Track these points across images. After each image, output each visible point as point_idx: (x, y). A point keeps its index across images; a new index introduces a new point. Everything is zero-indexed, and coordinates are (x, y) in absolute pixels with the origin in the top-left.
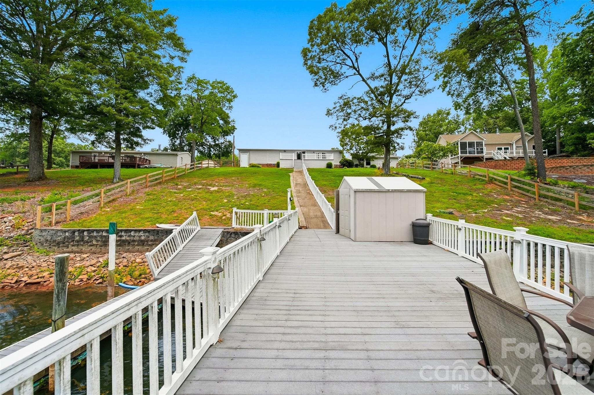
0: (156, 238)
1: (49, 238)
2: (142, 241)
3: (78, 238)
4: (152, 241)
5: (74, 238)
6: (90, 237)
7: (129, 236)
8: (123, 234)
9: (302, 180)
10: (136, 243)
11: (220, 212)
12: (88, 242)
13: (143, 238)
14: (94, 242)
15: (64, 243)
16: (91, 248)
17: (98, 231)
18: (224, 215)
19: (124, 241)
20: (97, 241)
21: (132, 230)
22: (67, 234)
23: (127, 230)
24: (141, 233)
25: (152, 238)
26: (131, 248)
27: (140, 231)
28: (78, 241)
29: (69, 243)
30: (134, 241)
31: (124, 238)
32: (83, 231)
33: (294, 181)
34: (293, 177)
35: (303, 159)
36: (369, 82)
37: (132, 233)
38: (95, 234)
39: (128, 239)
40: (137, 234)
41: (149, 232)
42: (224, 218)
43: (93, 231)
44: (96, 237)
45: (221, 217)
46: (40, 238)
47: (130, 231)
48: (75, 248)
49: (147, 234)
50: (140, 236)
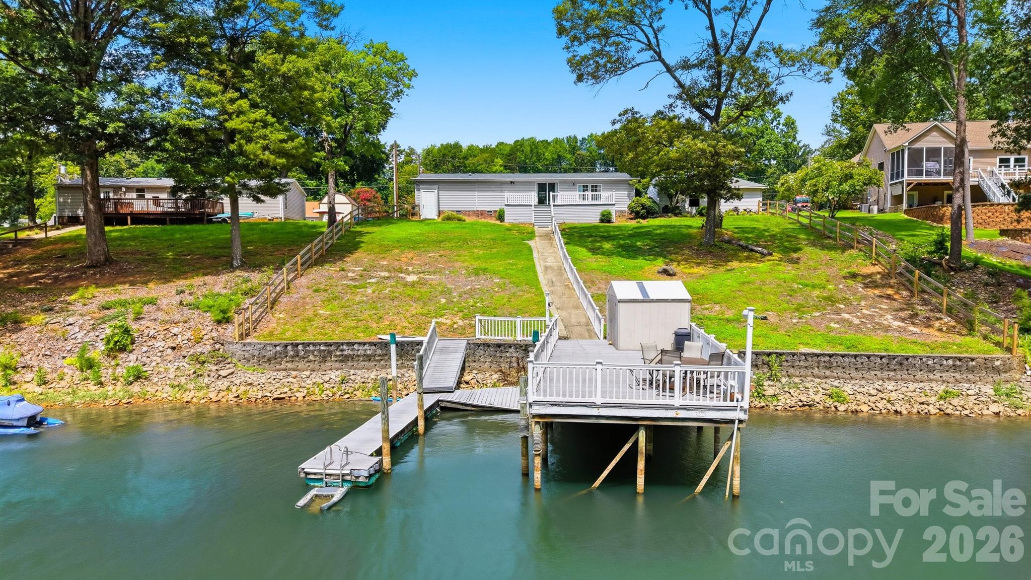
0: (384, 352)
1: (256, 353)
2: (368, 356)
3: (291, 353)
4: (380, 355)
5: (287, 352)
6: (306, 352)
7: (352, 350)
8: (345, 347)
9: (555, 258)
10: (361, 359)
11: (446, 319)
12: (304, 358)
13: (369, 352)
14: (311, 358)
15: (275, 359)
16: (309, 364)
17: (314, 344)
18: (454, 323)
19: (346, 356)
20: (316, 356)
21: (355, 343)
22: (278, 348)
23: (349, 343)
24: (366, 347)
25: (379, 352)
26: (355, 364)
27: (364, 344)
28: (292, 357)
29: (282, 358)
30: (358, 356)
31: (346, 353)
32: (297, 345)
33: (541, 262)
34: (538, 252)
35: (552, 203)
36: (678, 73)
37: (356, 347)
38: (311, 348)
39: (351, 353)
40: (361, 348)
41: (375, 345)
42: (455, 326)
43: (309, 345)
44: (313, 352)
45: (452, 326)
46: (243, 353)
47: (353, 344)
48: (289, 365)
49: (373, 347)
50: (365, 350)
